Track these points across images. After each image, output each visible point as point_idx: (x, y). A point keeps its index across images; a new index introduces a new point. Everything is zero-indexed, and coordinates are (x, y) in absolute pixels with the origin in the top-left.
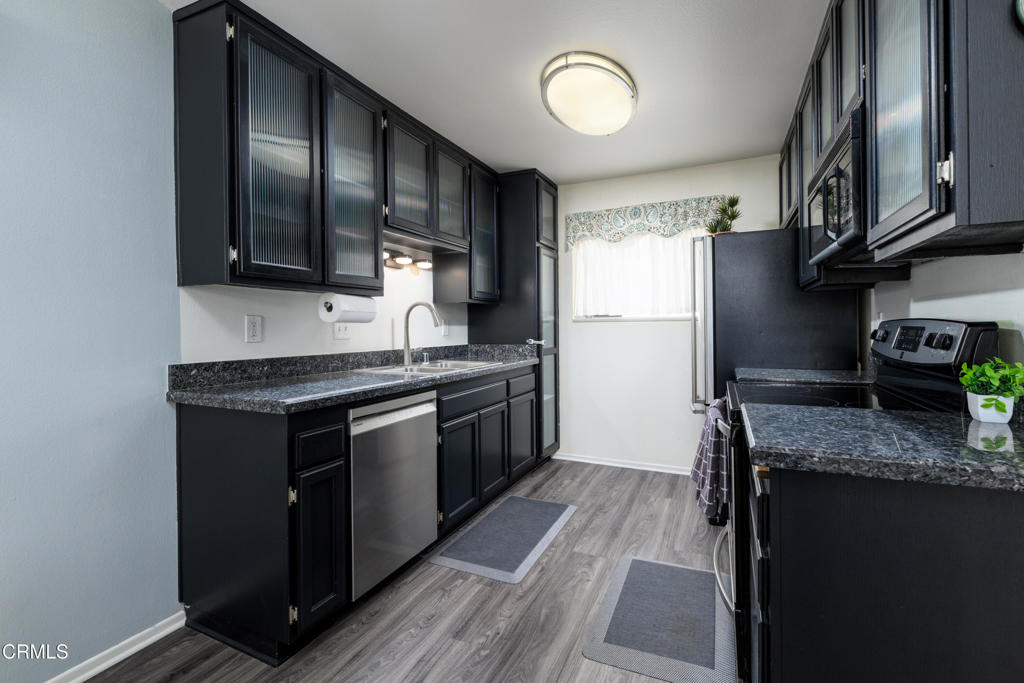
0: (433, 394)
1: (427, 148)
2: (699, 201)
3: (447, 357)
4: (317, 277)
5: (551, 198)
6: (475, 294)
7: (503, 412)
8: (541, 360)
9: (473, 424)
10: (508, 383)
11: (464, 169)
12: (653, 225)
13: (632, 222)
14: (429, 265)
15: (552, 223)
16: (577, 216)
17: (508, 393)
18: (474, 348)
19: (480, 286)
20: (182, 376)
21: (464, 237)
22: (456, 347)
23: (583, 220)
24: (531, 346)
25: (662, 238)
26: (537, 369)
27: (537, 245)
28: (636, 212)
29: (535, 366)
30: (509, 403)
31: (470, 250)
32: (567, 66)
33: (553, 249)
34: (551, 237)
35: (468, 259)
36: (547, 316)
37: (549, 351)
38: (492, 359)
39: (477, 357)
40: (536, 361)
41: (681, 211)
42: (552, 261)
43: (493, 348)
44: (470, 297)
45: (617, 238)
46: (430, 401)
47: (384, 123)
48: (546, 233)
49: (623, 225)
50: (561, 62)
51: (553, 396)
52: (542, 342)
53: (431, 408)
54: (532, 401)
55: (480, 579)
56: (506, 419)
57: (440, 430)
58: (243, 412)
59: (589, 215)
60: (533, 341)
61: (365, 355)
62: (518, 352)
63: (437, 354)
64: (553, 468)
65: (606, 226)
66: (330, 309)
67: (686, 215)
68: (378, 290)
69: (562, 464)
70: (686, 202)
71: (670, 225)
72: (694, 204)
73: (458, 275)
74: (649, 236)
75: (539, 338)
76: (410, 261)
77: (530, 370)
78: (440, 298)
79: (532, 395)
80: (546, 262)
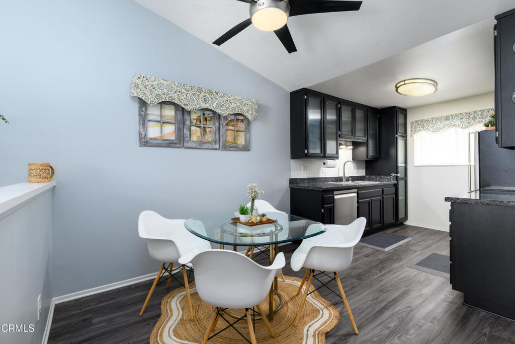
0: (356, 190)
1: (352, 109)
2: (482, 111)
3: (357, 180)
4: (323, 155)
5: (403, 115)
6: (369, 157)
7: (381, 200)
8: (398, 182)
9: (369, 202)
10: (383, 190)
11: (365, 112)
12: (457, 123)
13: (445, 123)
14: (352, 147)
15: (403, 125)
16: (417, 122)
17: (383, 194)
18: (368, 177)
19: (371, 153)
20: (292, 181)
21: (365, 137)
22: (361, 177)
23: (419, 123)
24: (393, 176)
25: (461, 129)
26: (396, 186)
27: (396, 136)
28: (447, 118)
29: (395, 184)
30: (383, 198)
31: (367, 141)
32: (405, 84)
33: (405, 136)
34: (403, 132)
35: (366, 144)
36: (401, 163)
37: (402, 179)
38: (376, 181)
39: (369, 180)
40: (396, 182)
41: (472, 116)
42: (404, 141)
43: (376, 177)
44: (367, 158)
45: (437, 130)
46: (355, 192)
47: (339, 106)
48: (401, 130)
49: (440, 124)
50: (403, 83)
51: (404, 197)
52: (399, 175)
53: (355, 195)
54: (393, 198)
55: (372, 249)
56: (382, 203)
57: (358, 202)
58: (310, 190)
59: (422, 121)
60: (394, 175)
61: (331, 178)
62: (387, 179)
63: (354, 178)
64: (404, 227)
65: (431, 125)
66: (324, 164)
67: (475, 118)
68: (337, 158)
69: (408, 226)
70: (475, 112)
71: (466, 123)
72: (480, 113)
73: (362, 150)
74: (454, 128)
75: (397, 173)
76: (345, 146)
77: (392, 186)
78: (355, 159)
79: (394, 196)
80: (401, 143)
